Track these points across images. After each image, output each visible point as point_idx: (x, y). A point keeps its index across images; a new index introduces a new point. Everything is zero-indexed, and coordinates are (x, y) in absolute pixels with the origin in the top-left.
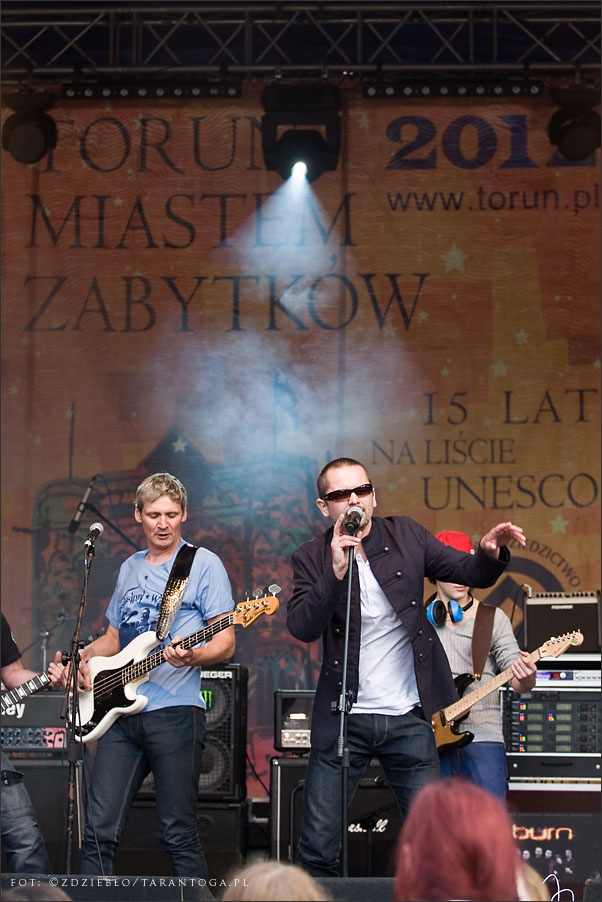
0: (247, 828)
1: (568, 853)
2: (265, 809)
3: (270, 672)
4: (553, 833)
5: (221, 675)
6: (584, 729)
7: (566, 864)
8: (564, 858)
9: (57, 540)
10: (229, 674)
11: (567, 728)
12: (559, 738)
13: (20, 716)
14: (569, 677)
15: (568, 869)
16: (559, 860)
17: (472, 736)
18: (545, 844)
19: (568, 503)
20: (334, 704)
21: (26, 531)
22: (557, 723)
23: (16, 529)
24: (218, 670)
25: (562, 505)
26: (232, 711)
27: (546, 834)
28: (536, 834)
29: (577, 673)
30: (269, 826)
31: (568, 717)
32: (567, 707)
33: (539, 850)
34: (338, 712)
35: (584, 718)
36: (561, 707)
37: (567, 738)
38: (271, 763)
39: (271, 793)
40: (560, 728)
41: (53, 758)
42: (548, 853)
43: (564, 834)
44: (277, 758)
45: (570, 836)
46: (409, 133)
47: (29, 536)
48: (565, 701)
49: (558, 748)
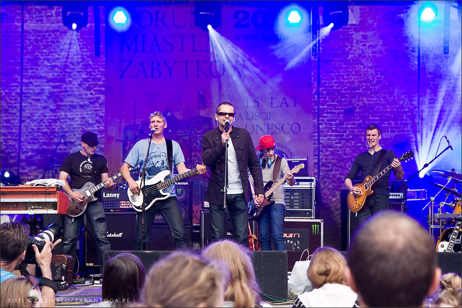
0: (193, 234)
1: (298, 242)
2: (199, 228)
3: (197, 185)
4: (293, 235)
5: (184, 183)
6: (303, 201)
7: (297, 245)
8: (297, 243)
9: (130, 144)
10: (187, 183)
11: (298, 201)
12: (295, 204)
13: (118, 198)
14: (298, 184)
15: (298, 247)
16: (295, 244)
17: (274, 202)
18: (290, 239)
19: (291, 133)
20: (222, 190)
21: (120, 141)
22: (294, 199)
23: (117, 140)
24: (183, 182)
25: (289, 133)
26: (188, 195)
27: (291, 236)
28: (287, 236)
29: (301, 183)
30: (200, 234)
31: (298, 197)
32: (298, 194)
33: (288, 241)
34: (224, 193)
35: (303, 198)
36: (295, 194)
37: (297, 204)
38: (201, 212)
39: (200, 223)
40: (295, 201)
41: (129, 211)
42: (292, 242)
43: (297, 236)
44: (203, 211)
45: (299, 236)
46: (241, 16)
47: (121, 142)
48: (296, 192)
49: (295, 207)
